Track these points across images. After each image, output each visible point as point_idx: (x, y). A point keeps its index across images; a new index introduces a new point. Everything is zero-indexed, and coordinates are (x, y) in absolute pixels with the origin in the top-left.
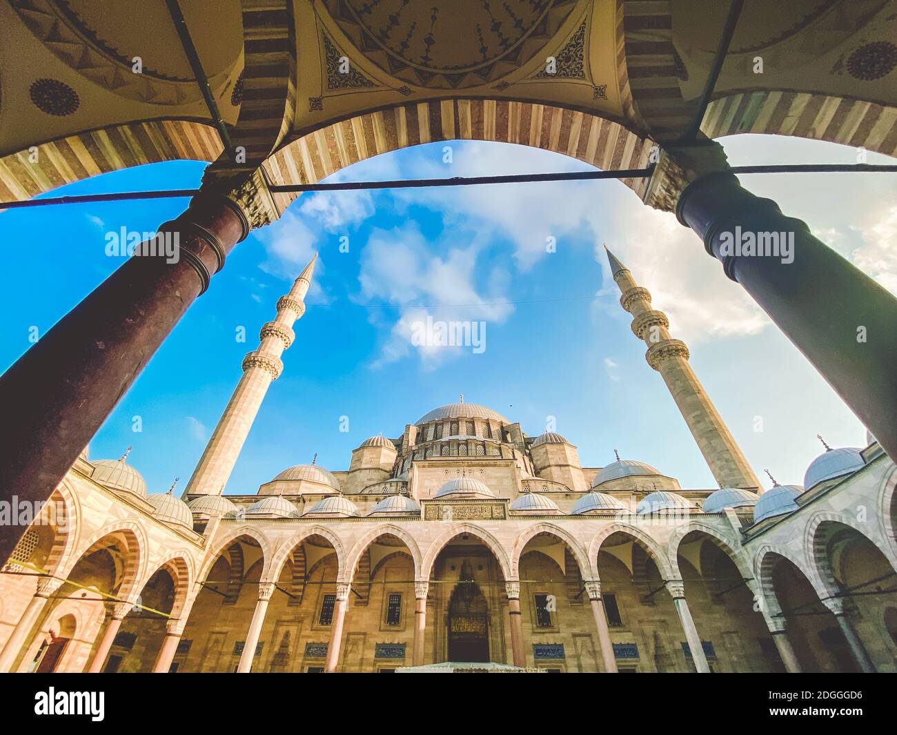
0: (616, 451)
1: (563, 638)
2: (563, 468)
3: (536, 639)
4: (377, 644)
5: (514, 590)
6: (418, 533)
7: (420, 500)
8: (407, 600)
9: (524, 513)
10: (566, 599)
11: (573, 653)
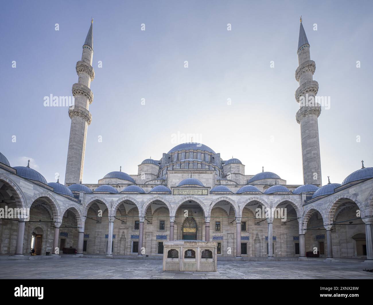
0: (263, 167)
1: (224, 234)
2: (237, 175)
3: (214, 235)
4: (156, 235)
5: (208, 220)
6: (171, 200)
7: (171, 187)
8: (167, 222)
9: (216, 193)
10: (227, 223)
11: (227, 238)
